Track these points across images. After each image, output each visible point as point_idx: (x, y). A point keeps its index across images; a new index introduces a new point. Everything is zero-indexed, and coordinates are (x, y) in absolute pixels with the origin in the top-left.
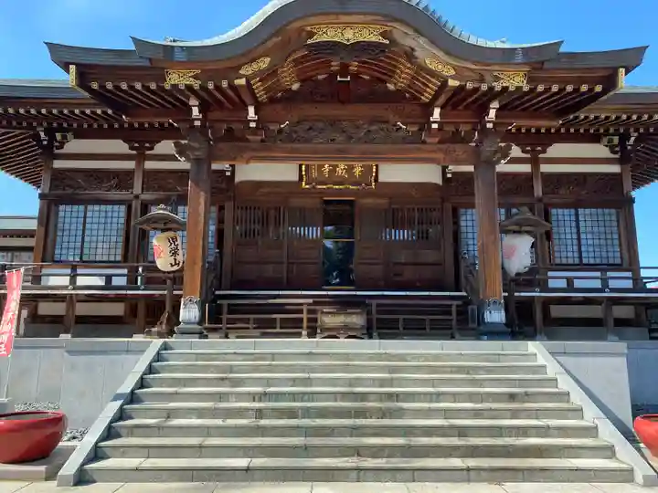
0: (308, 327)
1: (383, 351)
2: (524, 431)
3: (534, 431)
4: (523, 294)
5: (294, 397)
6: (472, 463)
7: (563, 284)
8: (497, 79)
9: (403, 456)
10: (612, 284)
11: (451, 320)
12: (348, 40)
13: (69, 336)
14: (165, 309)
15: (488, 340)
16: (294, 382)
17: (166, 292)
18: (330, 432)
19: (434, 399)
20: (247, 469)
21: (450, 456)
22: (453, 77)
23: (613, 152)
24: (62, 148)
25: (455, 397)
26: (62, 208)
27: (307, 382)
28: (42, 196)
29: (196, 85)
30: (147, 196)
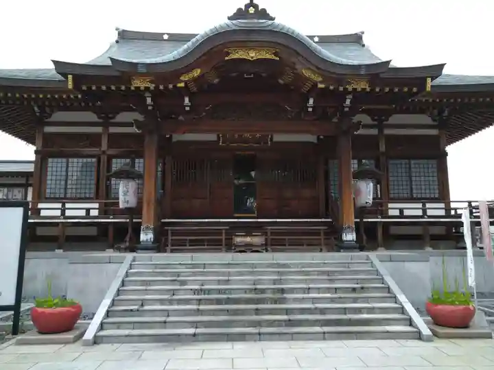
0: (226, 245)
1: (275, 262)
2: (359, 311)
3: (365, 310)
4: (369, 220)
5: (220, 291)
6: (326, 329)
7: (397, 213)
8: (349, 83)
9: (286, 326)
10: (429, 212)
11: (320, 239)
12: (252, 57)
13: (62, 250)
14: (127, 232)
15: (343, 252)
16: (219, 282)
17: (128, 220)
18: (243, 312)
19: (306, 292)
20: (194, 335)
21: (314, 326)
22: (321, 82)
23: (434, 120)
24: (50, 117)
25: (319, 290)
26: (50, 160)
27: (227, 282)
28: (36, 152)
29: (152, 86)
30: (111, 152)
